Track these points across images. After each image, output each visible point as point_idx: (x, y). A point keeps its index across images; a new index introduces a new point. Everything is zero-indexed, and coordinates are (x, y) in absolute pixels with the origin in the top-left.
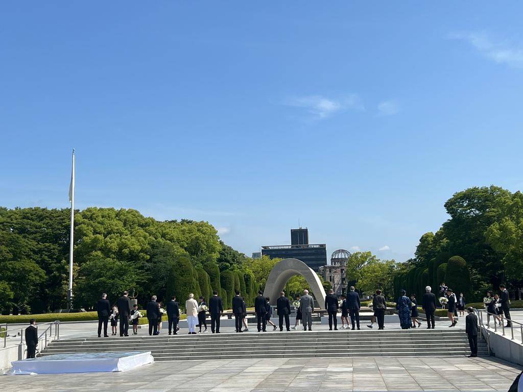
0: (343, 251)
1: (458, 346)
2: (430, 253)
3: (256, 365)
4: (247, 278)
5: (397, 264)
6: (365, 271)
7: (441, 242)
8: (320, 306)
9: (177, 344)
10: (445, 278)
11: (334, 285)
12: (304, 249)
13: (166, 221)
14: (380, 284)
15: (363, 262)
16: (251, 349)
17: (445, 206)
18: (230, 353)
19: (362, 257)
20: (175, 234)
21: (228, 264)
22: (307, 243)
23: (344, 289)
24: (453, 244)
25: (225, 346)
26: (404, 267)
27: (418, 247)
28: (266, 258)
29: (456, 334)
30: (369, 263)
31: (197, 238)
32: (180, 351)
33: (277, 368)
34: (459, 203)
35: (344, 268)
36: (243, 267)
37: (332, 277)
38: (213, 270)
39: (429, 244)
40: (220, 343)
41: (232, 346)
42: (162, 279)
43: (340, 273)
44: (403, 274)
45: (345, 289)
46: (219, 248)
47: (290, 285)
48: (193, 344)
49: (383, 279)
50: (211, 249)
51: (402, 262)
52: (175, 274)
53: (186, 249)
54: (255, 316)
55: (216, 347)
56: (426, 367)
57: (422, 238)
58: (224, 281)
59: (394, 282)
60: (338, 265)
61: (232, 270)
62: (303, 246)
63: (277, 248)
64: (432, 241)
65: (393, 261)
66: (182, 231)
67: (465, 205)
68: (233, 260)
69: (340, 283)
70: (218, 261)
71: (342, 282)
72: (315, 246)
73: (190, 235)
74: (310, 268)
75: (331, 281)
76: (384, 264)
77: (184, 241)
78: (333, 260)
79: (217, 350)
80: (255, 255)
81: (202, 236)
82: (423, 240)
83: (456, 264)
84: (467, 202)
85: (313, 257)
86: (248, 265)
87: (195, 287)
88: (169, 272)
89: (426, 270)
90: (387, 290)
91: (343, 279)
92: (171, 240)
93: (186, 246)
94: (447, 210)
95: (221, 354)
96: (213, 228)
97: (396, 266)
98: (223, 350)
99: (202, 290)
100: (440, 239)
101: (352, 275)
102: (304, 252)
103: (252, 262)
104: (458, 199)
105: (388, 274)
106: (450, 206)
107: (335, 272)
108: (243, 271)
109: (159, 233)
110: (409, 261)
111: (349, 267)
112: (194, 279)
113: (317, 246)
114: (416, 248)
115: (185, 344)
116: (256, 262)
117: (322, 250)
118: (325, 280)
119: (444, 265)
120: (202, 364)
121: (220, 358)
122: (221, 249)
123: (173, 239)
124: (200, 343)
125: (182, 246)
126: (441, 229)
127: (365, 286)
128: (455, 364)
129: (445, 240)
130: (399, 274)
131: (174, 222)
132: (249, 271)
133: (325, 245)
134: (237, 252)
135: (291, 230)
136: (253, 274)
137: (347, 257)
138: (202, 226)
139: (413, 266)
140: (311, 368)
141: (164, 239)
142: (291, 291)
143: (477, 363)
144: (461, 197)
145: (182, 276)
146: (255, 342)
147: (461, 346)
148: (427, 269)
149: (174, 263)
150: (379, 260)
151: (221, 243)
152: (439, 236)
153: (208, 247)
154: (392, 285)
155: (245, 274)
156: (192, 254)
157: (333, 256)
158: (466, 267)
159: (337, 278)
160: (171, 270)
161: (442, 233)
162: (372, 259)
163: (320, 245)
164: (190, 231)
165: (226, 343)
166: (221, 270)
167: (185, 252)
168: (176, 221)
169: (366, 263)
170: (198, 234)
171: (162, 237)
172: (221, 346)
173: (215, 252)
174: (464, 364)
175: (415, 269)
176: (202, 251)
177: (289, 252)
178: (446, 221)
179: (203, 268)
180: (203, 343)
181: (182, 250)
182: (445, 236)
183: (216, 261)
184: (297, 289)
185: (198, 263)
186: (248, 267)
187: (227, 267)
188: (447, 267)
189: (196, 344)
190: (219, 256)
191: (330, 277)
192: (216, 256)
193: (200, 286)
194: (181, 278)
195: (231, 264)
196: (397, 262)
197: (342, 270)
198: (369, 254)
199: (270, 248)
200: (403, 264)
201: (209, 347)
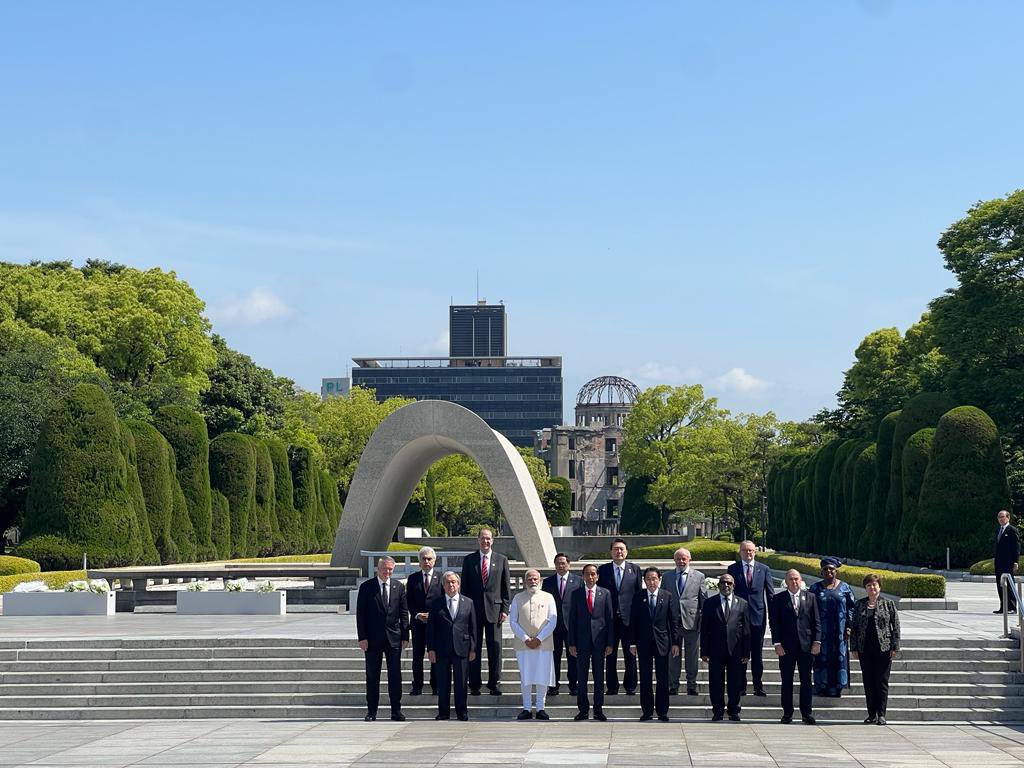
0: (616, 381)
1: (949, 691)
2: (884, 393)
3: (297, 740)
4: (299, 462)
5: (784, 426)
6: (680, 448)
7: (920, 361)
8: (525, 553)
9: (47, 668)
10: (926, 475)
11: (583, 489)
12: (490, 373)
13: (33, 265)
14: (727, 491)
15: (676, 419)
16: (288, 689)
17: (941, 245)
18: (218, 701)
19: (673, 401)
20: (62, 306)
21: (237, 412)
22: (503, 355)
23: (612, 504)
24: (961, 369)
25: (202, 678)
26: (802, 437)
27: (851, 375)
28: (366, 396)
29: (944, 655)
30: (694, 422)
31: (138, 325)
32: (55, 691)
33: (364, 750)
34: (986, 237)
35: (614, 435)
36: (287, 424)
37: (577, 465)
38: (185, 429)
39: (883, 367)
40: (187, 666)
41: (227, 677)
42: (17, 452)
43: (603, 450)
44: (799, 458)
45: (615, 502)
46: (207, 358)
47: (438, 486)
48: (98, 667)
49: (737, 475)
50: (184, 364)
51: (798, 420)
52: (58, 439)
53: (97, 359)
54: (312, 584)
55: (173, 678)
56: (842, 756)
57: (865, 345)
58: (223, 466)
59: (771, 483)
60: (597, 424)
61: (250, 432)
62: (488, 362)
63: (404, 365)
64: (895, 358)
65: (770, 417)
66: (88, 298)
67: (1005, 242)
68: (256, 401)
69: (602, 482)
70: (203, 402)
71: (609, 481)
72: (526, 364)
73: (113, 313)
74: (496, 432)
75: (572, 476)
76: (741, 426)
77: (93, 331)
78: (583, 410)
79: (176, 690)
80: (329, 385)
81: (154, 317)
82: (866, 352)
83: (961, 434)
84: (1012, 233)
85: (519, 397)
86: (305, 418)
87: (124, 483)
88: (38, 432)
89: (871, 450)
90: (749, 507)
91: (612, 472)
92: (50, 327)
93: (99, 348)
94: (949, 257)
95: (191, 702)
96: (190, 292)
97: (778, 433)
98: (195, 689)
99: (146, 495)
100: (921, 352)
101: (639, 459)
102: (489, 380)
103: (318, 410)
104: (984, 222)
105: (753, 457)
106: (956, 246)
107: (587, 448)
108: (286, 437)
109: (10, 301)
110: (820, 418)
111: (632, 431)
112: (121, 458)
113: (534, 364)
114: (843, 378)
115: (73, 667)
116: (329, 408)
117: (547, 375)
118: (554, 473)
119: (927, 435)
120: (125, 734)
121: (186, 715)
122: (214, 362)
123: (56, 324)
124: (122, 667)
125: (85, 349)
126: (923, 319)
127: (677, 494)
128: (933, 748)
129: (935, 355)
130: (786, 458)
131: (61, 267)
132: (306, 437)
133: (559, 359)
134: (267, 372)
135: (452, 308)
136: (319, 447)
137: (627, 401)
138: (154, 284)
139: (832, 435)
140: (475, 751)
141: (26, 325)
142: (441, 507)
143: (1001, 748)
144: (994, 216)
145: (81, 445)
146: (303, 665)
147: (958, 691)
148: (874, 446)
149: (56, 403)
150: (728, 412)
151: (217, 342)
152: (916, 342)
153: (172, 354)
154: (764, 492)
155: (292, 447)
156: (120, 375)
157: (581, 395)
158: (995, 444)
159: (594, 468)
160: (45, 427)
161: (927, 331)
162: (706, 408)
163: (543, 359)
164: (114, 302)
165: (210, 666)
166: (213, 431)
167: (96, 369)
168: (69, 265)
169: (686, 421)
170: (142, 311)
171: (17, 317)
172: (192, 678)
173: (194, 373)
174: (959, 748)
175: (835, 444)
176: (152, 368)
177: (444, 381)
178: (941, 293)
179: (155, 424)
180: (132, 667)
181: (86, 363)
182: (936, 343)
183: (197, 402)
184: (461, 500)
185: (138, 407)
186: (303, 423)
187: (232, 424)
188: (935, 440)
189: (109, 667)
190: (208, 385)
191: (572, 463)
192: (197, 384)
193: (143, 480)
194: (79, 452)
195: (248, 414)
196: (783, 418)
197: (610, 442)
198: (694, 394)
199: (381, 365)
200: (801, 428)
201: (151, 678)
